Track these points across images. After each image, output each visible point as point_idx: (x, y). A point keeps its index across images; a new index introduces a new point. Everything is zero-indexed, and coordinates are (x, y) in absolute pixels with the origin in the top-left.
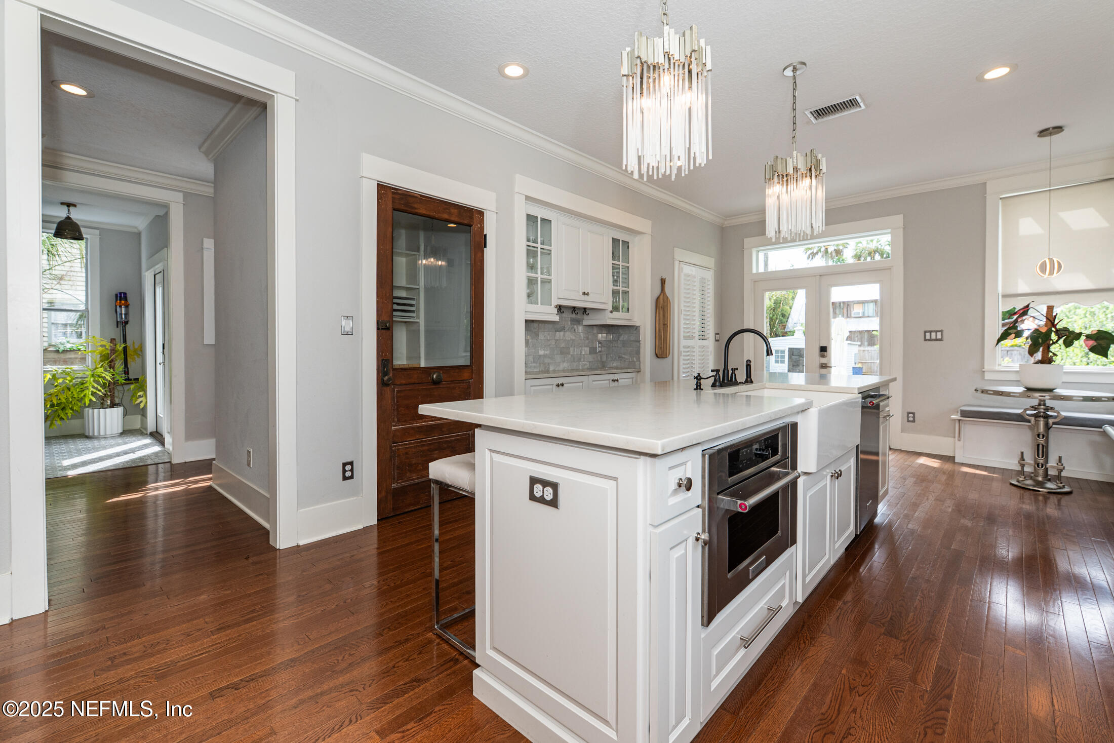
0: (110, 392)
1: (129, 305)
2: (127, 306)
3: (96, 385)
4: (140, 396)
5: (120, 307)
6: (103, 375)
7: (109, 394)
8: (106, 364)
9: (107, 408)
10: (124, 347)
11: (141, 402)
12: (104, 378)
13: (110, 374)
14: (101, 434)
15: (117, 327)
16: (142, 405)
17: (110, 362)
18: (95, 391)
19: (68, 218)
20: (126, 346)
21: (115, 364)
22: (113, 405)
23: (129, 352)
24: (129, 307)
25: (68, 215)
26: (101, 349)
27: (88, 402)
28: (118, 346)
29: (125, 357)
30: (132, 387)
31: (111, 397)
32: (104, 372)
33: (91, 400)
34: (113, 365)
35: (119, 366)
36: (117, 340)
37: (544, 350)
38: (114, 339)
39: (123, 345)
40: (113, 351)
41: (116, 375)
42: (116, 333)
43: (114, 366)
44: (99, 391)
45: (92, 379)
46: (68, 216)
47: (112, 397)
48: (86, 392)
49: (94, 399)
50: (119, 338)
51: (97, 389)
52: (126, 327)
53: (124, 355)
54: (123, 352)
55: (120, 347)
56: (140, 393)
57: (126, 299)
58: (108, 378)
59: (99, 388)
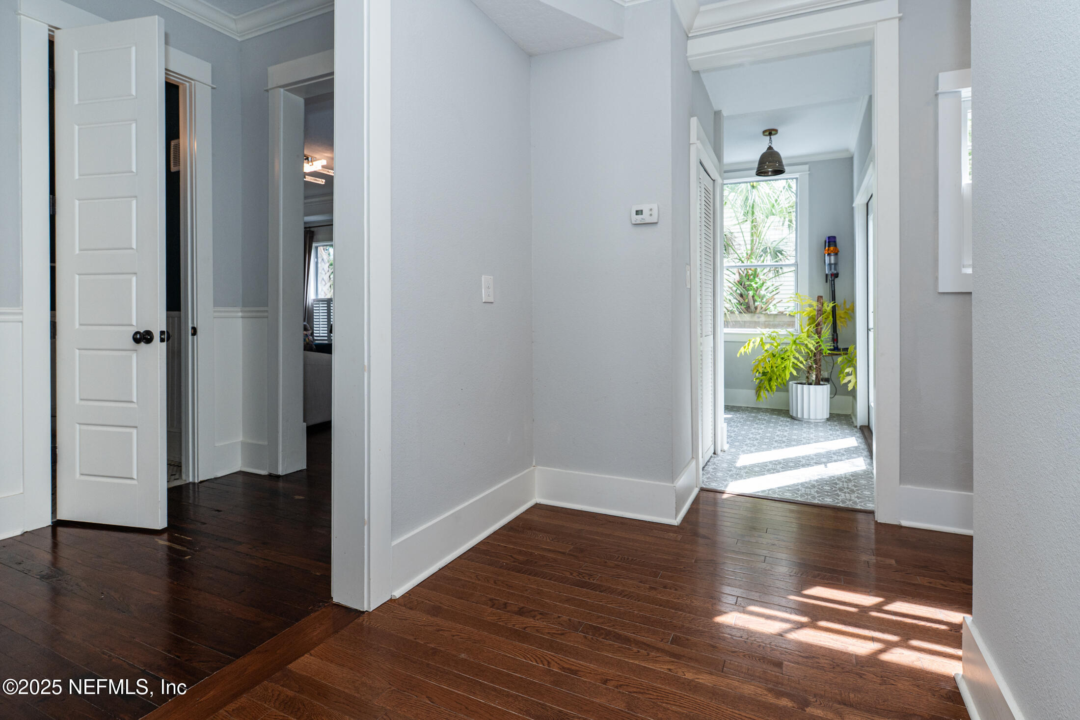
0: (816, 364)
1: (838, 251)
2: (836, 254)
3: (797, 355)
4: (848, 374)
5: (829, 255)
6: (806, 342)
7: (815, 366)
8: (812, 328)
9: (805, 384)
10: (833, 306)
11: (850, 381)
12: (806, 346)
13: (813, 342)
14: (805, 418)
15: (827, 282)
16: (850, 387)
17: (817, 326)
18: (796, 362)
19: (770, 148)
20: (835, 305)
21: (821, 328)
22: (818, 383)
23: (839, 312)
24: (839, 254)
25: (770, 144)
26: (808, 309)
27: (789, 376)
28: (825, 305)
29: (833, 320)
30: (840, 359)
31: (817, 371)
32: (807, 338)
33: (791, 373)
34: (819, 330)
35: (826, 332)
36: (824, 298)
38: (821, 297)
39: (831, 305)
40: (820, 312)
41: (820, 343)
42: (822, 289)
43: (821, 331)
44: (801, 362)
45: (794, 347)
46: (770, 146)
47: (819, 370)
48: (787, 362)
49: (795, 373)
50: (827, 296)
51: (797, 359)
52: (835, 281)
53: (833, 317)
54: (831, 313)
55: (828, 307)
56: (848, 370)
57: (835, 246)
58: (811, 346)
59: (801, 359)
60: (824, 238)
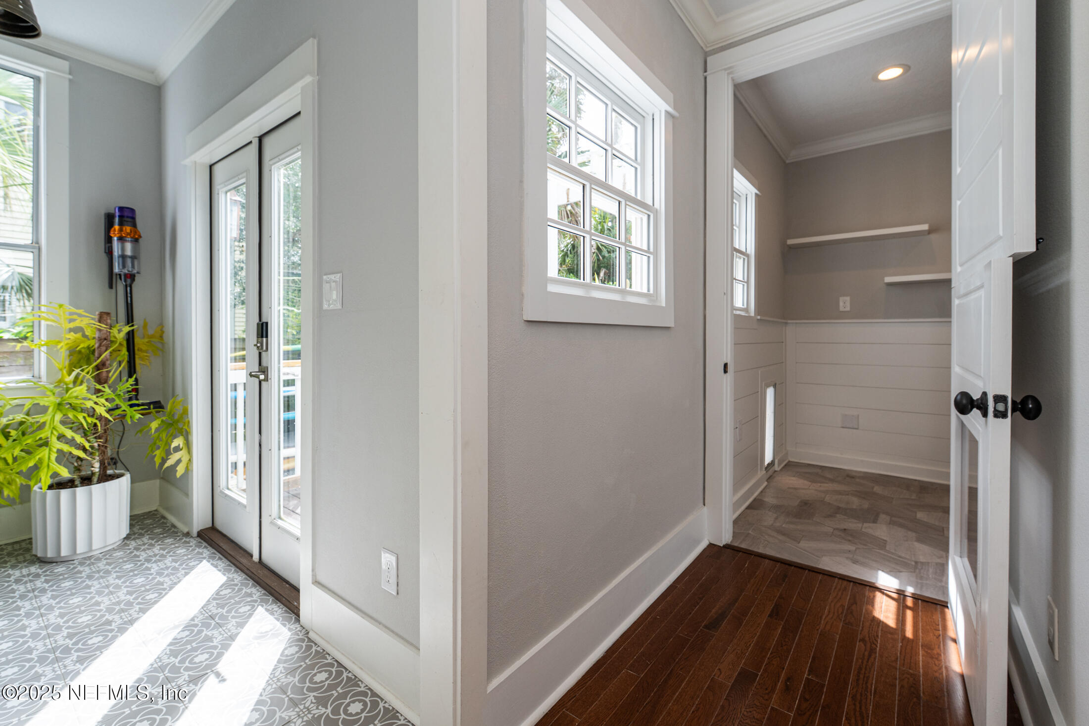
1: (140, 236)
2: (136, 240)
3: (69, 434)
4: (177, 449)
5: (121, 239)
6: (89, 404)
8: (87, 372)
10: (128, 333)
11: (179, 461)
12: (92, 413)
13: (102, 401)
14: (78, 552)
15: (111, 287)
16: (180, 470)
17: (97, 368)
18: (66, 448)
20: (133, 330)
21: (109, 373)
22: (105, 476)
23: (138, 341)
24: (140, 240)
26: (72, 336)
29: (129, 356)
30: (154, 425)
31: (101, 453)
32: (89, 396)
33: (53, 473)
34: (104, 375)
35: (118, 376)
38: (108, 314)
39: (127, 329)
40: (105, 341)
41: (116, 401)
42: (109, 301)
43: (109, 378)
44: (77, 446)
45: (60, 417)
47: (107, 454)
49: (62, 469)
50: (117, 313)
51: (71, 442)
52: (133, 286)
53: (128, 350)
54: (125, 343)
55: (120, 333)
56: (178, 442)
57: (134, 225)
58: (101, 410)
59: (79, 439)
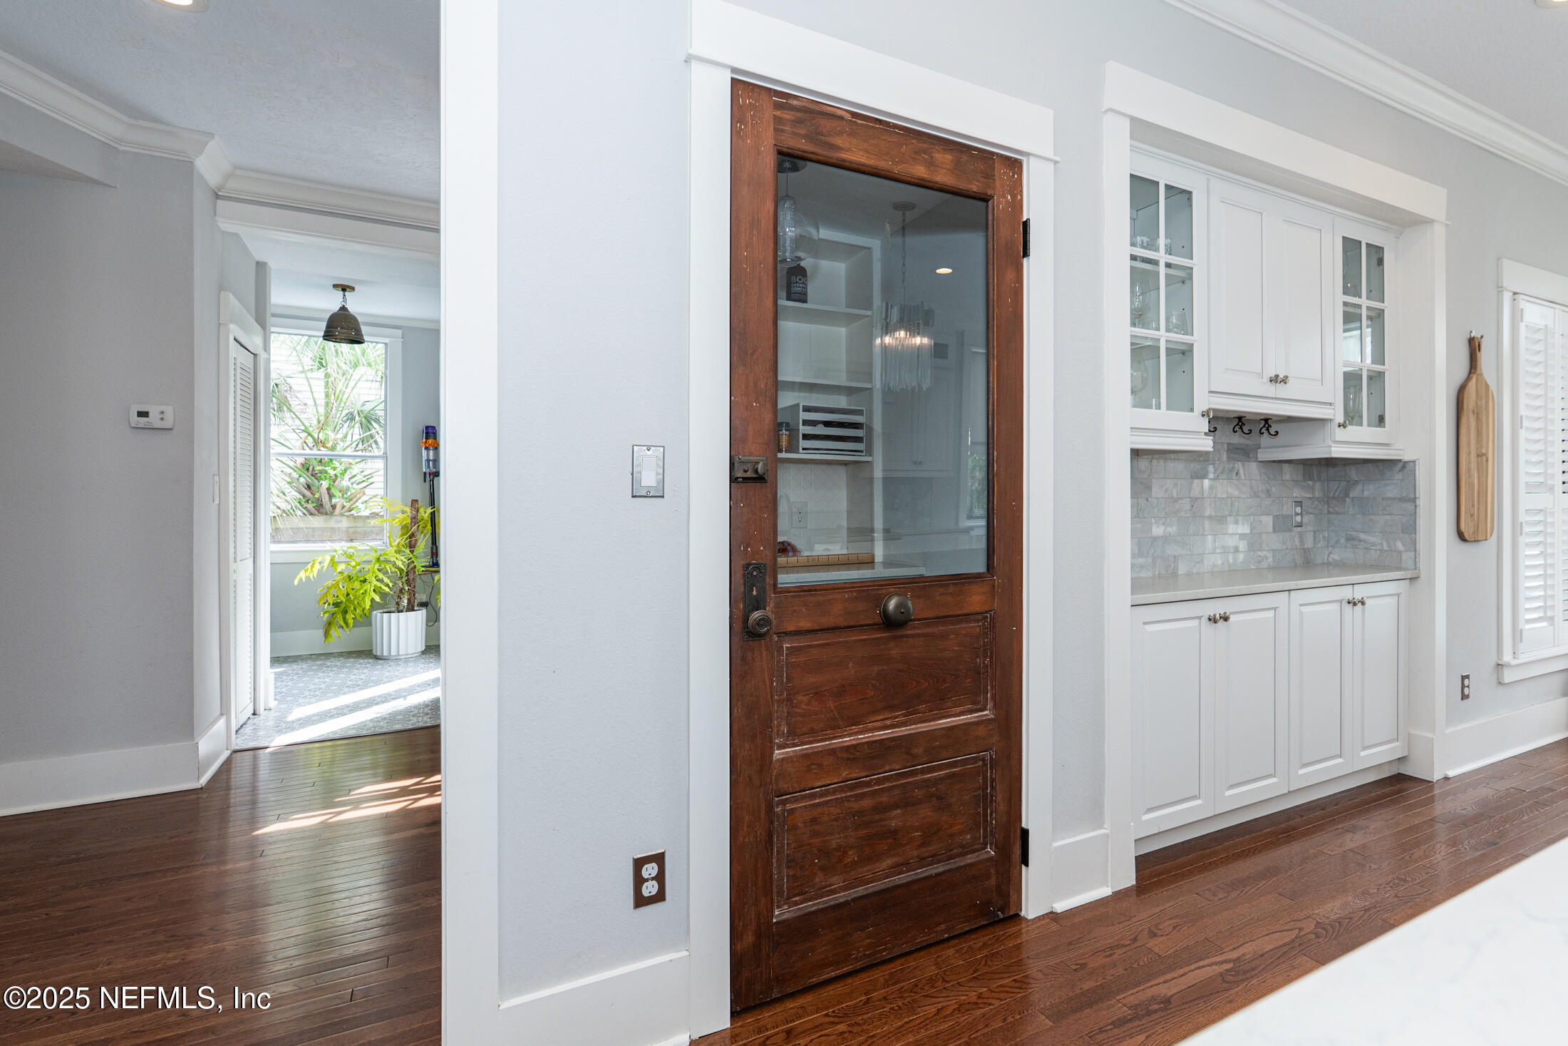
0: (409, 585)
1: (439, 447)
2: (436, 450)
3: (381, 576)
5: (426, 448)
6: (394, 559)
7: (407, 588)
8: (402, 541)
9: (394, 612)
10: (431, 515)
12: (394, 564)
13: (403, 558)
14: (392, 654)
15: (425, 481)
17: (410, 537)
18: (379, 584)
19: (343, 308)
20: (435, 512)
21: (416, 540)
22: (411, 608)
23: (439, 523)
25: (343, 303)
26: (400, 516)
27: (370, 603)
28: (422, 510)
29: (432, 531)
31: (410, 594)
32: (397, 554)
33: (372, 600)
34: (413, 542)
35: (423, 544)
36: (419, 502)
37: (1164, 524)
38: (417, 501)
39: (429, 510)
40: (414, 520)
41: (413, 559)
42: (420, 491)
43: (415, 544)
44: (387, 585)
45: (377, 566)
46: (344, 306)
47: (412, 594)
48: (367, 586)
49: (377, 599)
50: (423, 498)
51: (381, 581)
52: (435, 483)
53: (432, 526)
54: (429, 522)
55: (425, 515)
57: (435, 438)
58: (399, 564)
59: (386, 580)
60: (421, 427)
